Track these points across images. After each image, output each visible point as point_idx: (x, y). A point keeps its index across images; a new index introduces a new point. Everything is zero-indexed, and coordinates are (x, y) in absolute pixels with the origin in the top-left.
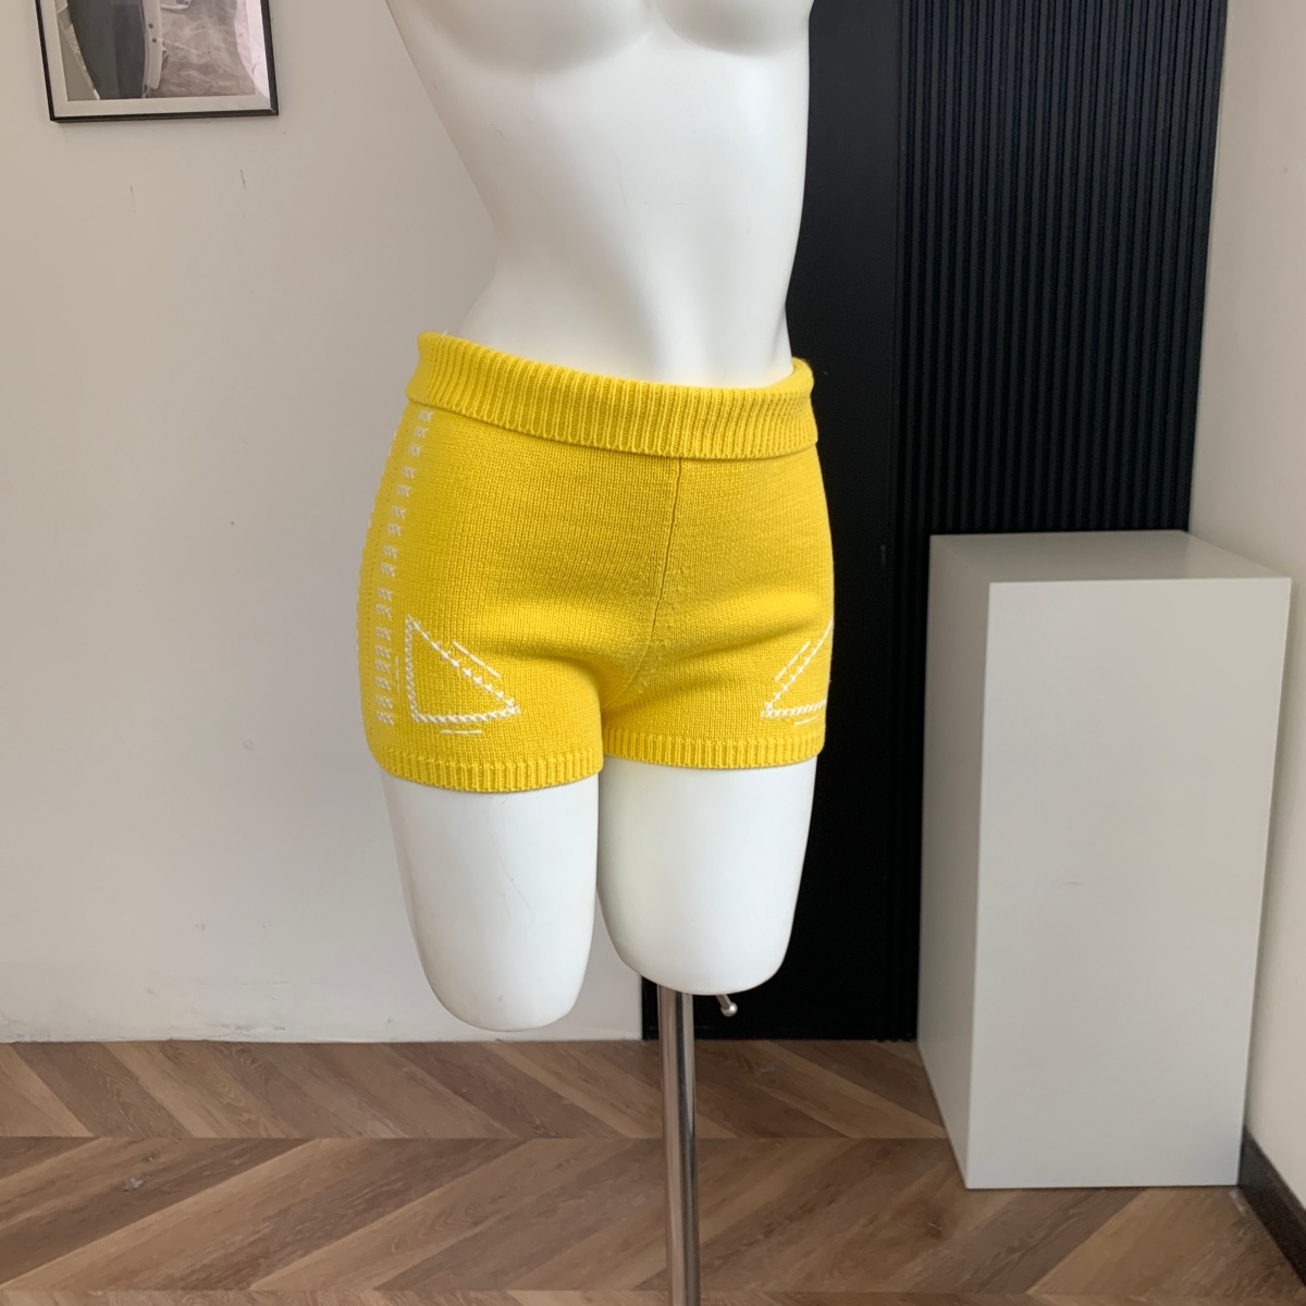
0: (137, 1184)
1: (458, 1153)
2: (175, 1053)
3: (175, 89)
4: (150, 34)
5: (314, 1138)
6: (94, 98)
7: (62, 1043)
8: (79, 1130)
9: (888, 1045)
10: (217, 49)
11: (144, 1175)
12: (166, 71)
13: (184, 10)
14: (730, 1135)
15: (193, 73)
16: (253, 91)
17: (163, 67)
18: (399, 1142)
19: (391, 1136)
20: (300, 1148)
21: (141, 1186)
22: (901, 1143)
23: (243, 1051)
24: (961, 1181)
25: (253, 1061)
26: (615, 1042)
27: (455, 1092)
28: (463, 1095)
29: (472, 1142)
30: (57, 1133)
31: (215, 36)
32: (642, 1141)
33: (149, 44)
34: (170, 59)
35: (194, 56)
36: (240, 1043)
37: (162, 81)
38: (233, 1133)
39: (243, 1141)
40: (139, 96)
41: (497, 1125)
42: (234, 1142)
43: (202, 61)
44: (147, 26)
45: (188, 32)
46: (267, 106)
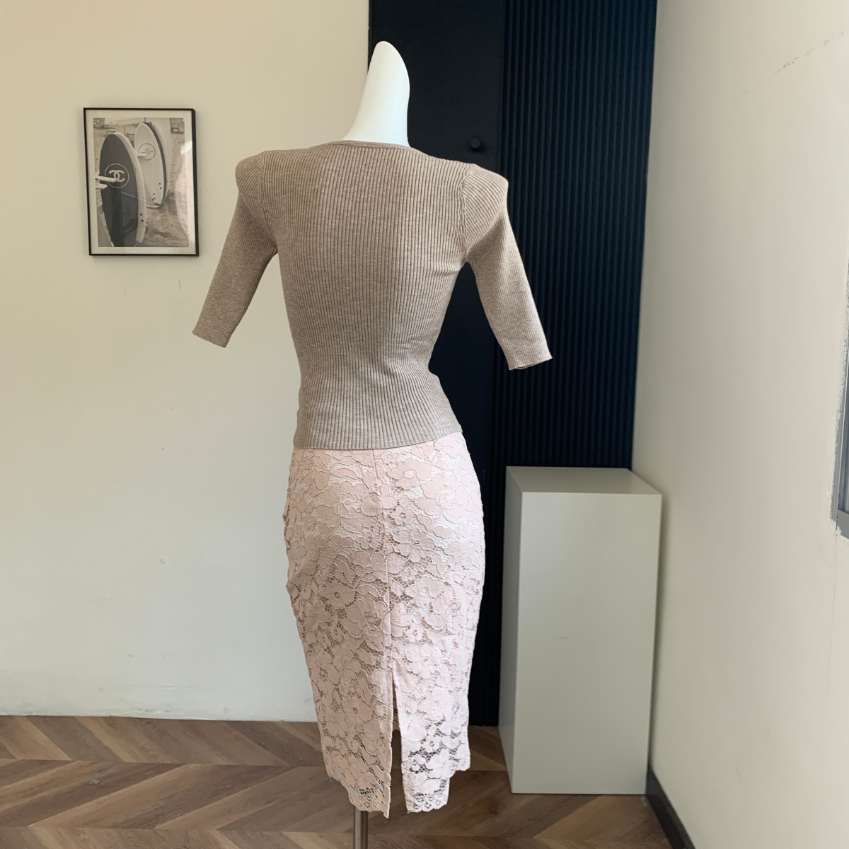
3: (150, 243)
4: (140, 218)
5: (185, 763)
6: (111, 246)
10: (172, 226)
12: (147, 235)
13: (158, 208)
15: (159, 236)
16: (188, 246)
17: (145, 233)
19: (227, 763)
24: (510, 789)
27: (258, 745)
28: (263, 747)
31: (171, 220)
33: (140, 222)
34: (149, 230)
35: (161, 229)
37: (145, 239)
40: (133, 246)
41: (281, 760)
43: (163, 231)
44: (139, 215)
45: (158, 218)
46: (194, 253)
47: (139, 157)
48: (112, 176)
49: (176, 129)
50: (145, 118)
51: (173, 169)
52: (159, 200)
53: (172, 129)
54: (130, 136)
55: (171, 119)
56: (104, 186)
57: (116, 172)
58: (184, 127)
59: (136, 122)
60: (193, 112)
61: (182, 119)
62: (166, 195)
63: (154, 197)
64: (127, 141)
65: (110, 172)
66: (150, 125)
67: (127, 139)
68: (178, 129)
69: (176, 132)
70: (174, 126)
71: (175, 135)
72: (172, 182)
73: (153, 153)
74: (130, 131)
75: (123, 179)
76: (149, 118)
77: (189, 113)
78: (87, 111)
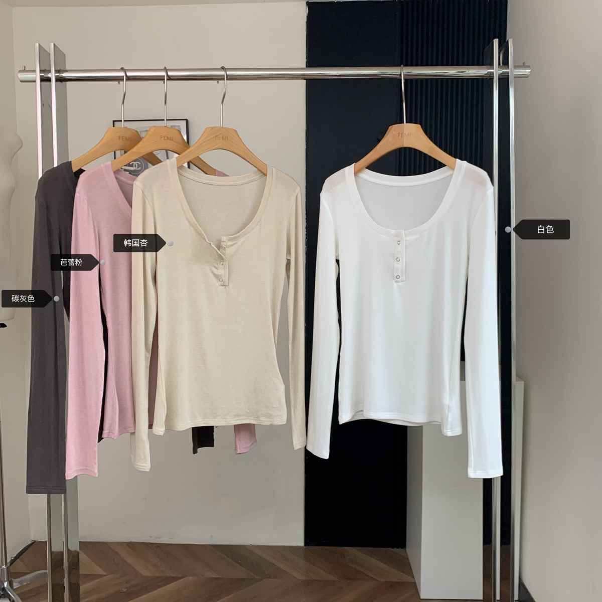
0: (125, 590)
1: (239, 583)
2: (132, 546)
5: (186, 577)
7: (91, 542)
8: (101, 572)
9: (395, 550)
11: (127, 588)
14: (336, 579)
18: (216, 579)
19: (215, 577)
20: (182, 579)
21: (126, 591)
22: (398, 583)
23: (158, 546)
24: (419, 596)
25: (162, 550)
26: (294, 546)
27: (236, 562)
28: (239, 563)
29: (243, 579)
30: (94, 573)
32: (305, 580)
36: (156, 543)
38: (157, 574)
39: (161, 577)
41: (252, 574)
42: (158, 577)
48: (131, 166)
57: (135, 164)
60: (187, 121)
61: (179, 126)
75: (140, 168)
77: (185, 121)
78: (115, 123)
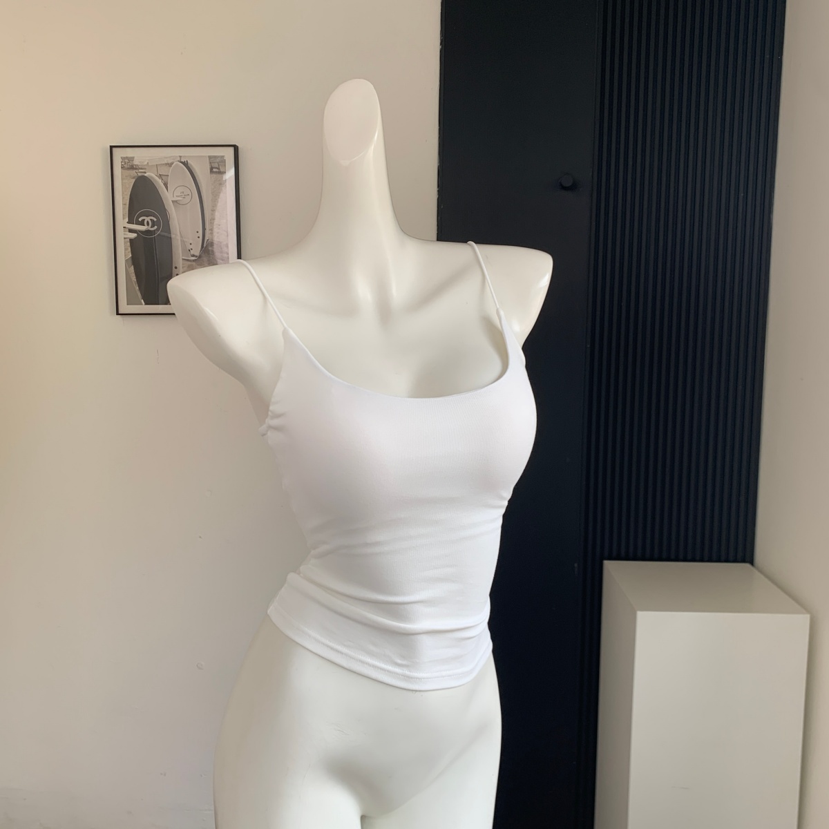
4: (175, 272)
6: (141, 304)
13: (194, 261)
44: (174, 269)
47: (173, 201)
48: (142, 223)
49: (216, 169)
50: (180, 157)
51: (212, 214)
52: (197, 251)
53: (212, 169)
54: (163, 178)
55: (210, 157)
56: (134, 235)
57: (147, 219)
58: (225, 165)
59: (170, 162)
60: (236, 148)
61: (223, 157)
62: (205, 246)
63: (191, 247)
64: (159, 183)
65: (140, 220)
66: (186, 164)
67: (160, 181)
68: (219, 169)
69: (216, 172)
70: (213, 165)
71: (214, 175)
72: (211, 230)
73: (188, 198)
74: (163, 171)
75: (156, 227)
76: (185, 156)
77: (232, 149)
78: (114, 149)
